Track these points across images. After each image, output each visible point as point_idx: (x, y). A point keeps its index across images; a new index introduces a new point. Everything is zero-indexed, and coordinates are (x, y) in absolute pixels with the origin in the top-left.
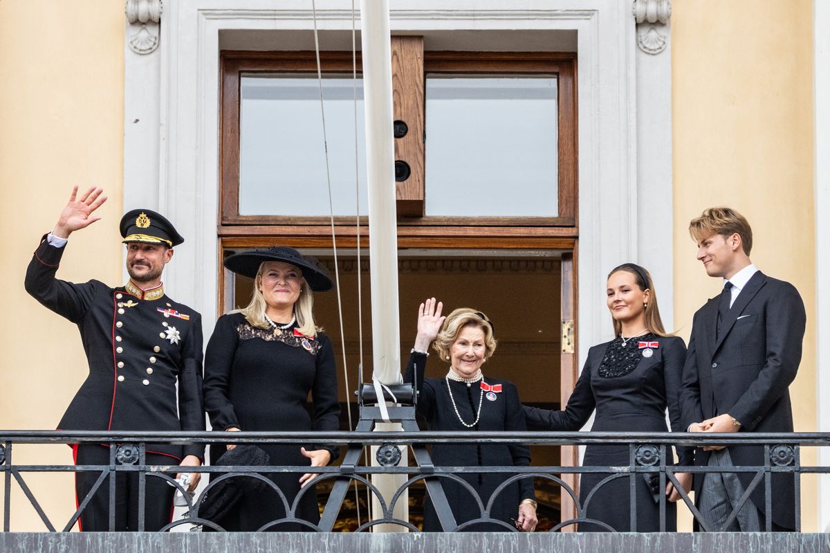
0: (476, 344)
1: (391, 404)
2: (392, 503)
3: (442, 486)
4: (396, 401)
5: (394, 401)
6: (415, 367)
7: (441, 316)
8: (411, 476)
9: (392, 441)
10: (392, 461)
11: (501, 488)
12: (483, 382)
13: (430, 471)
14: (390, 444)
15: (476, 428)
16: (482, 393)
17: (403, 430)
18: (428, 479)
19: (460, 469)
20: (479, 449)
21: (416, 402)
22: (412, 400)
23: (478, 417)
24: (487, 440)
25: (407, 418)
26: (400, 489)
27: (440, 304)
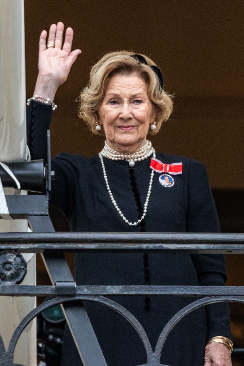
0: (135, 100)
1: (12, 191)
2: (12, 341)
3: (89, 315)
4: (19, 187)
5: (16, 187)
6: (49, 135)
7: (73, 49)
8: (41, 300)
9: (14, 247)
10: (12, 277)
11: (177, 318)
12: (154, 159)
13: (71, 292)
14: (10, 250)
15: (142, 228)
16: (152, 174)
17: (29, 230)
18: (67, 305)
19: (115, 290)
20: (146, 257)
21: (50, 189)
22: (44, 185)
23: (145, 211)
24: (157, 246)
25: (36, 213)
26: (24, 320)
27: (70, 30)
